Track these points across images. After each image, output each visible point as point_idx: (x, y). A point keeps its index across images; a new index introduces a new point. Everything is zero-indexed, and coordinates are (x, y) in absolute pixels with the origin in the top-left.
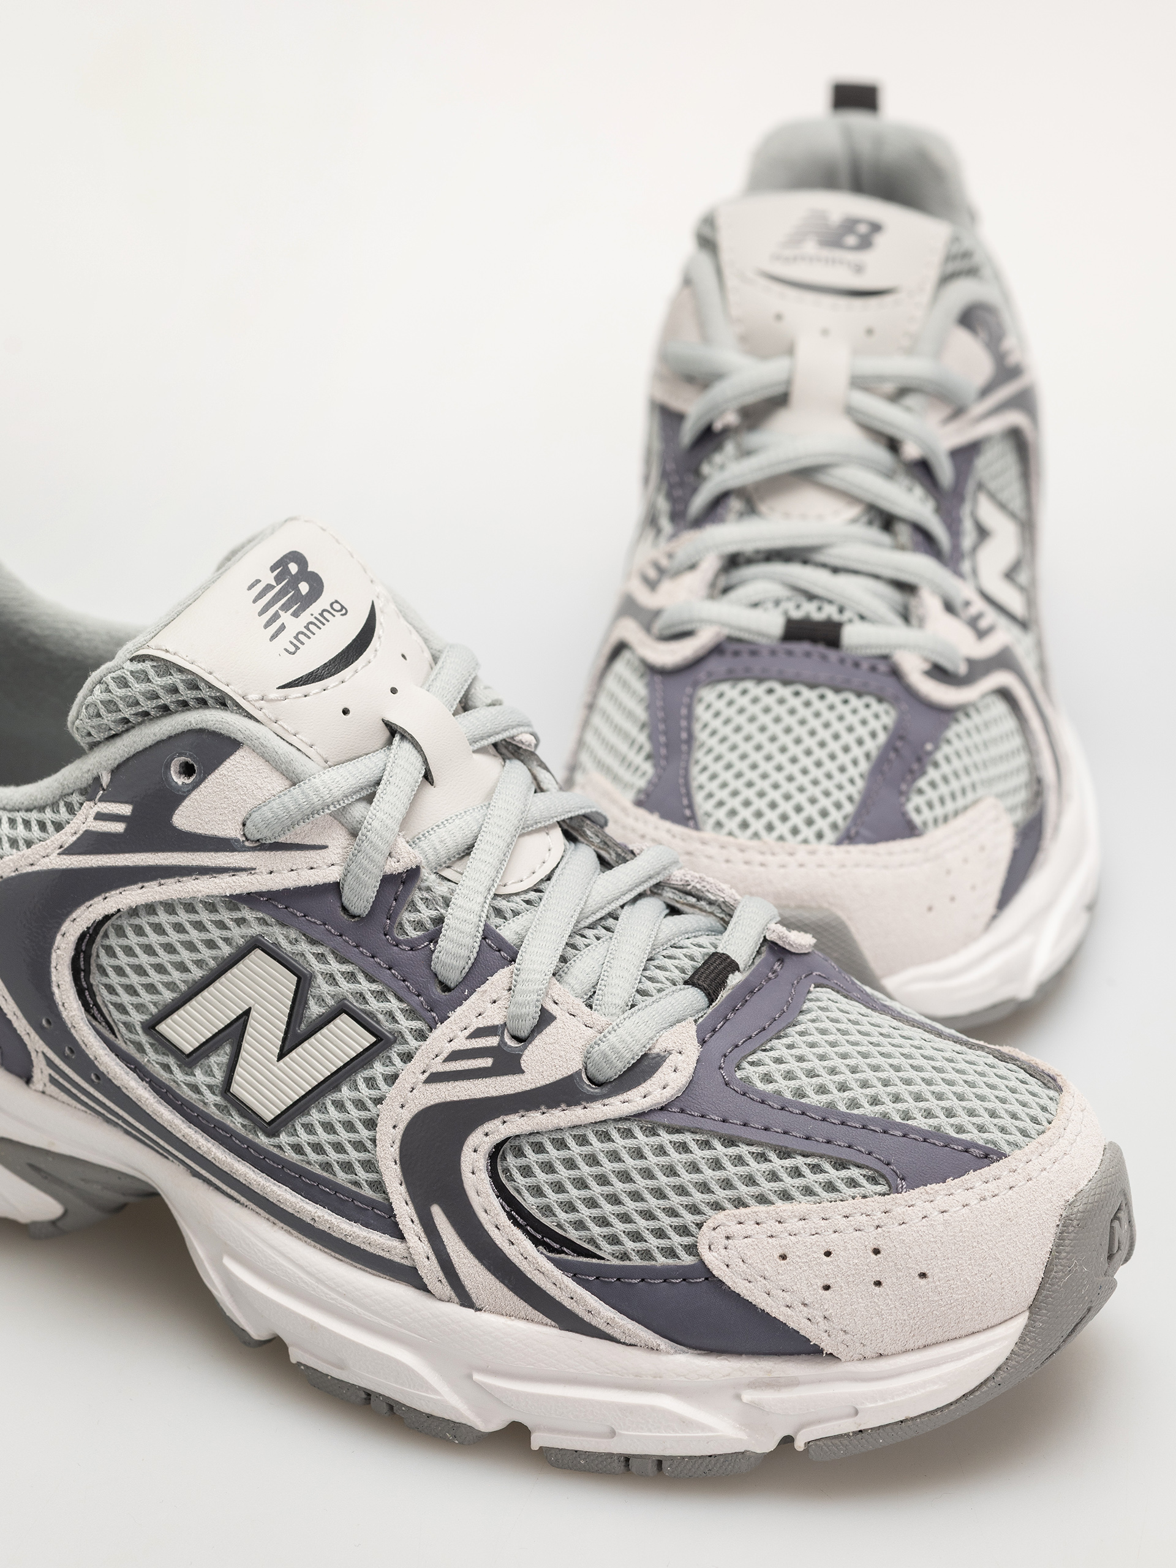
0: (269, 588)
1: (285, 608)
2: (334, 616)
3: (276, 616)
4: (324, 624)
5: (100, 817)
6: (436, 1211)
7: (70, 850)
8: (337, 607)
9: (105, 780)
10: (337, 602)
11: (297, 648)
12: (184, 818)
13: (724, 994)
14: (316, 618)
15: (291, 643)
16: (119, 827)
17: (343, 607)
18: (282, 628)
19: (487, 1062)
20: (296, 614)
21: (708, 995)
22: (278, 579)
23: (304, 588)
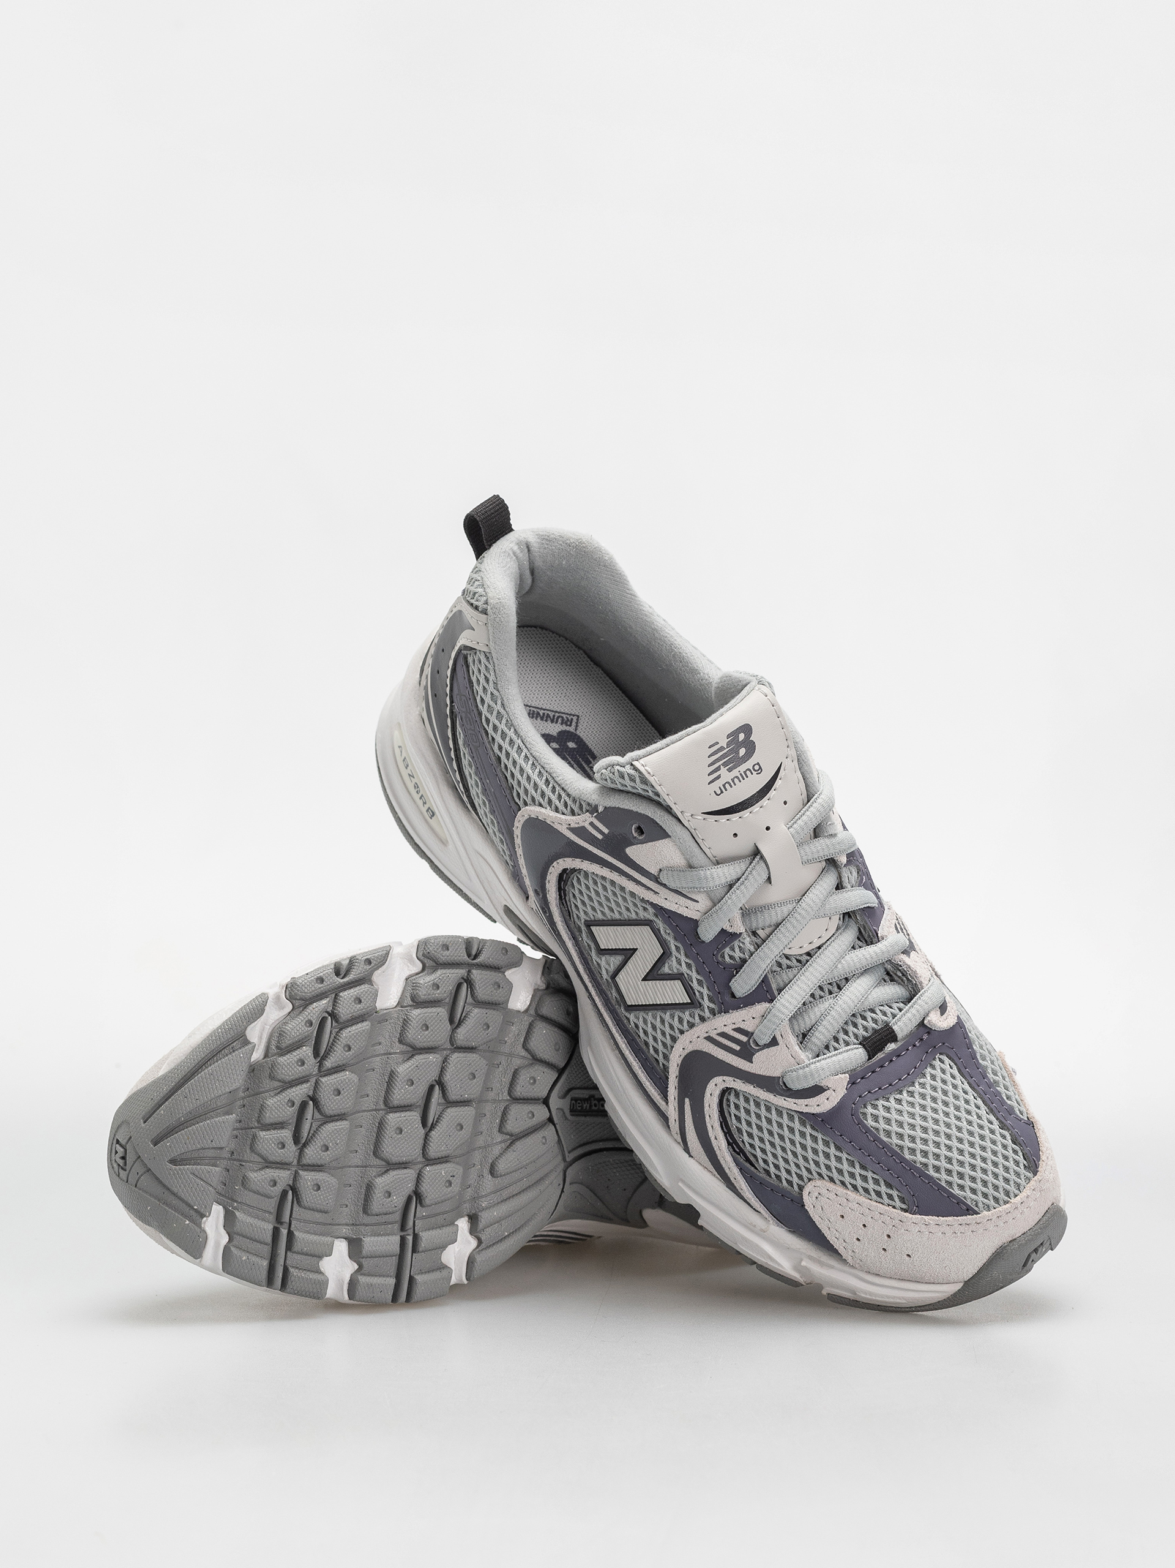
0: (722, 749)
1: (725, 765)
2: (752, 774)
3: (718, 769)
4: (744, 779)
5: (591, 824)
6: (687, 1100)
7: (572, 830)
8: (757, 767)
9: (601, 809)
10: (758, 764)
11: (722, 792)
12: (631, 851)
13: (880, 1055)
14: (741, 774)
15: (720, 788)
16: (600, 837)
17: (760, 768)
18: (719, 777)
19: (738, 1048)
20: (730, 770)
21: (869, 1055)
22: (728, 745)
23: (742, 751)
